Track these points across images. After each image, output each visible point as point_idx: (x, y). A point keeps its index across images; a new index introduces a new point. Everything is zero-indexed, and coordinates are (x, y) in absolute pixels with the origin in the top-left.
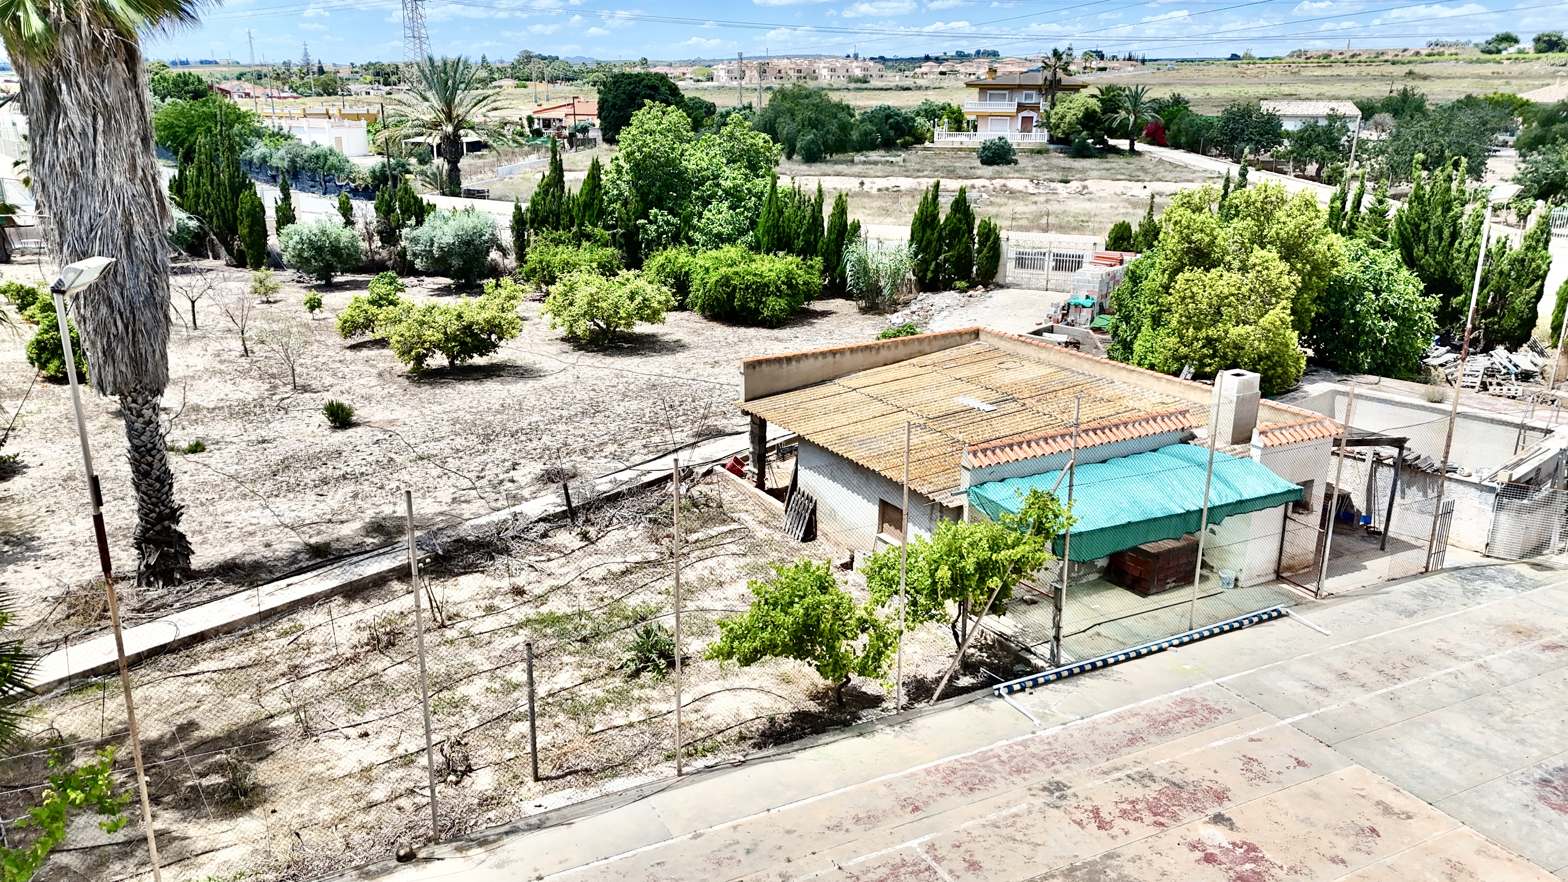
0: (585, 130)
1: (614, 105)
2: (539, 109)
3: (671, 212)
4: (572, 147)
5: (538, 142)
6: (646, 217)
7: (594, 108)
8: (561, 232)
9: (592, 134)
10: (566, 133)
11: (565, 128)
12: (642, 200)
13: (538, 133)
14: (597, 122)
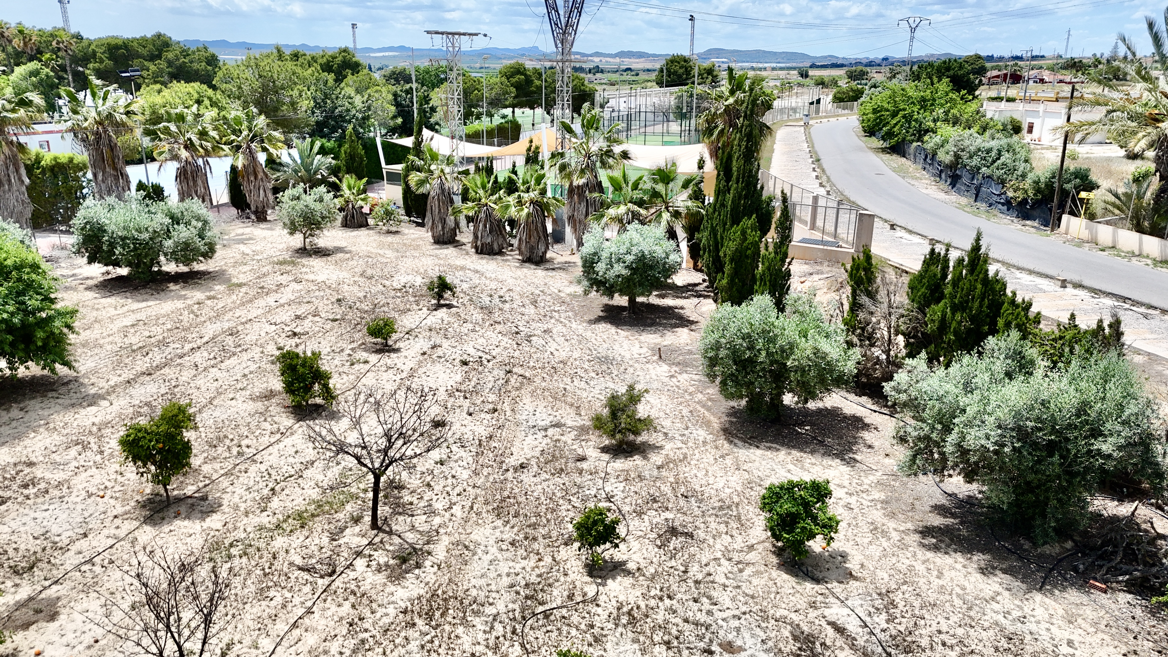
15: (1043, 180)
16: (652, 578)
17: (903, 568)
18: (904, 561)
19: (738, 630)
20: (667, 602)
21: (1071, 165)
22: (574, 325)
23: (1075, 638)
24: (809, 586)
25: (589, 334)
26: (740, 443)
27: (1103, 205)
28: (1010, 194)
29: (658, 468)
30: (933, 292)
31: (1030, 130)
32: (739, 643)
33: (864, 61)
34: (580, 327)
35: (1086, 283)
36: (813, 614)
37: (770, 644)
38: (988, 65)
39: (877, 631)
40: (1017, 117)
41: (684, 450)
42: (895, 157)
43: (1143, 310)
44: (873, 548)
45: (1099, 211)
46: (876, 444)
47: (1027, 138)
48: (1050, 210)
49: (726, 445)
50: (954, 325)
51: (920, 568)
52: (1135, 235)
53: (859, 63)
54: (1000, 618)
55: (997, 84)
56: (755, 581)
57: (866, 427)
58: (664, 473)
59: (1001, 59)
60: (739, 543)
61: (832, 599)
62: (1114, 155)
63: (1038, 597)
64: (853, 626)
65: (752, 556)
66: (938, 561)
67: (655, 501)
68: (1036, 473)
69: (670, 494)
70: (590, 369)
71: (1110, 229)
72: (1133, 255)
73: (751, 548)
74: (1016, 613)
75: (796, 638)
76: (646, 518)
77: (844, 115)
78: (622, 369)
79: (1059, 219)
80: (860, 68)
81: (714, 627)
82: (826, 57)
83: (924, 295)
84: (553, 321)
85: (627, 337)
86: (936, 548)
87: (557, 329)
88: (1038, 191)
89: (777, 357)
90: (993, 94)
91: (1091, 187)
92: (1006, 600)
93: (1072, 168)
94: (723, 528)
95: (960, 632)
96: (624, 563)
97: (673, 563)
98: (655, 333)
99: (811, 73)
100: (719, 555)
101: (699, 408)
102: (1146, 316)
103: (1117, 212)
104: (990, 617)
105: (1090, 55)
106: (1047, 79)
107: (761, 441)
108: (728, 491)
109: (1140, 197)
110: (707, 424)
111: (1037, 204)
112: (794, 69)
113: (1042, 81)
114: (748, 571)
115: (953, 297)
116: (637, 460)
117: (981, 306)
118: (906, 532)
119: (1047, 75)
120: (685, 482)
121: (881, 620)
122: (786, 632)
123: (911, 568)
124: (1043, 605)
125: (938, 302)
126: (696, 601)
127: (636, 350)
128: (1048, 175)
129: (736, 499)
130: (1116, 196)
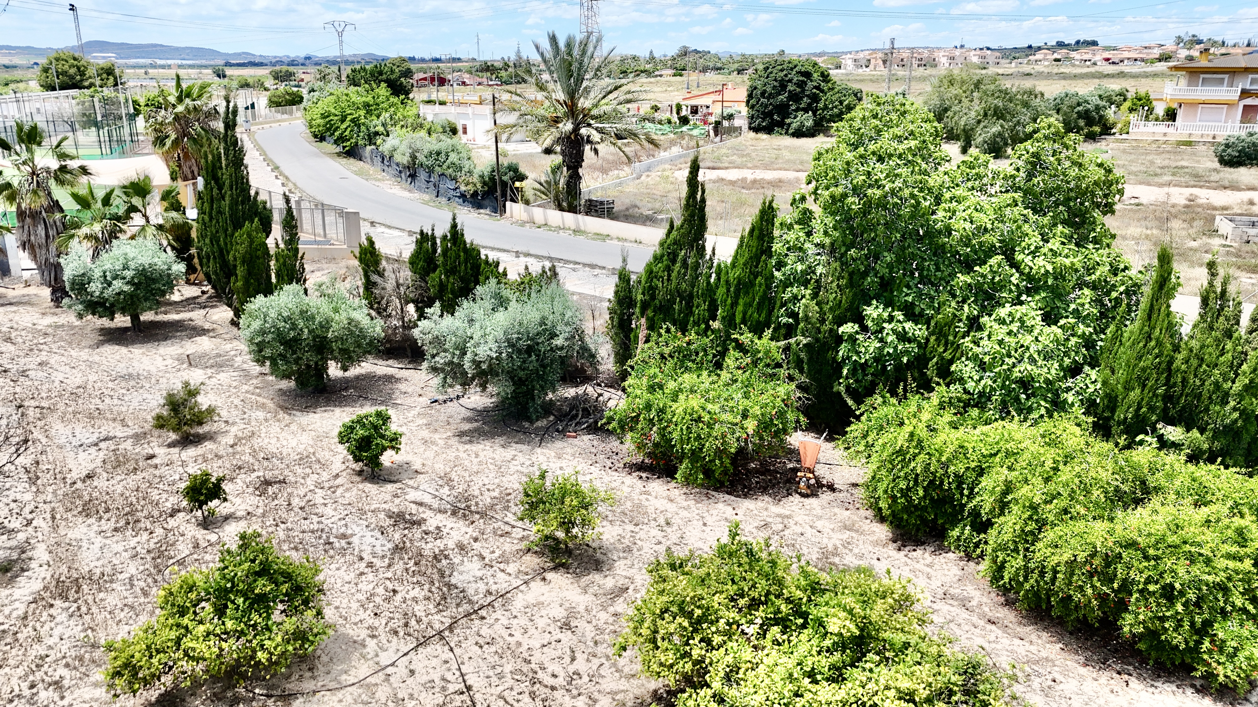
0: (730, 117)
1: (763, 94)
2: (688, 96)
3: (911, 314)
4: (716, 135)
5: (685, 128)
6: (859, 319)
7: (742, 94)
8: (693, 336)
9: (737, 122)
10: (712, 119)
11: (711, 114)
12: (851, 284)
13: (684, 121)
14: (744, 110)
15: (486, 174)
16: (263, 515)
17: (452, 459)
18: (451, 454)
19: (346, 525)
20: (282, 526)
21: (504, 161)
22: (73, 353)
23: (564, 465)
24: (390, 487)
25: (96, 358)
26: (298, 413)
27: (533, 192)
28: (463, 188)
29: (232, 446)
30: (428, 266)
31: (465, 132)
32: (349, 532)
33: (286, 60)
34: (82, 353)
35: (532, 252)
36: (397, 501)
37: (373, 526)
38: (413, 67)
39: (444, 497)
40: (452, 119)
41: (251, 429)
42: (352, 160)
43: (571, 266)
44: (427, 453)
45: (531, 198)
46: (410, 390)
47: (464, 139)
48: (496, 199)
49: (287, 417)
50: (450, 286)
51: (463, 455)
52: (558, 213)
53: (280, 62)
54: (519, 468)
55: (425, 86)
56: (347, 495)
57: (398, 380)
58: (238, 448)
59: (423, 60)
60: (325, 476)
61: (407, 490)
62: (534, 151)
63: (539, 450)
64: (427, 499)
65: (339, 481)
66: (474, 448)
67: (240, 468)
68: (523, 370)
69: (252, 460)
70: (118, 387)
71: (541, 210)
72: (560, 228)
73: (337, 476)
74: (528, 463)
75: (390, 517)
76: (238, 481)
77: (284, 120)
78: (153, 380)
79: (504, 206)
80: (285, 68)
81: (326, 529)
82: (239, 54)
83: (423, 268)
84: (44, 353)
85: (143, 354)
86: (471, 442)
87: (54, 360)
88: (484, 183)
89: (318, 332)
90: (425, 97)
91: (522, 178)
92: (521, 458)
93: (506, 164)
94: (308, 471)
95: (497, 481)
96: (234, 513)
97: (276, 502)
98: (172, 345)
99: (229, 72)
100: (312, 488)
101: (249, 396)
102: (574, 270)
103: (544, 197)
104: (513, 469)
105: (499, 58)
106: (468, 82)
107: (316, 408)
108: (303, 446)
109: (557, 183)
110: (263, 406)
111: (486, 195)
112: (206, 67)
113: (464, 83)
114: (340, 491)
115: (445, 264)
116: (208, 445)
117: (466, 269)
118: (448, 438)
119: (466, 77)
120: (261, 449)
121: (446, 490)
122: (382, 516)
123: (457, 457)
124: (542, 454)
125: (434, 271)
126: (305, 519)
127: (159, 362)
128: (489, 169)
129: (312, 450)
130: (541, 184)
